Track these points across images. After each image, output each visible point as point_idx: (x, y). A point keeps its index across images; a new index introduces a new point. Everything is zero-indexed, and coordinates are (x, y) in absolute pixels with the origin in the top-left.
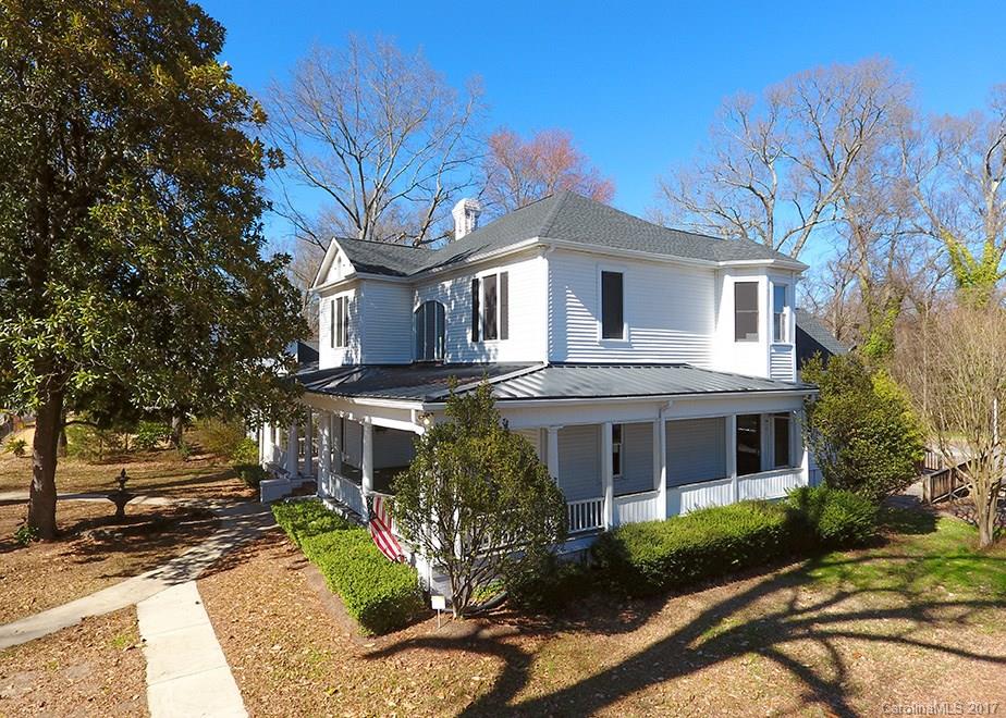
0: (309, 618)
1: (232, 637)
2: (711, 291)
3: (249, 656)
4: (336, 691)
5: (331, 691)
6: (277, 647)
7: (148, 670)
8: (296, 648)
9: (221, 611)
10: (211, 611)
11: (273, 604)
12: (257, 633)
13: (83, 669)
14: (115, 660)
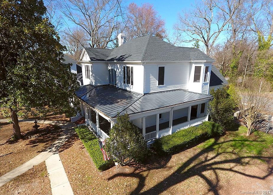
0: (86, 165)
1: (69, 172)
2: (188, 68)
3: (73, 179)
4: (94, 189)
5: (93, 189)
6: (80, 176)
7: (51, 183)
8: (84, 175)
9: (65, 163)
10: (63, 163)
11: (77, 160)
12: (75, 171)
13: (36, 183)
14: (43, 180)
